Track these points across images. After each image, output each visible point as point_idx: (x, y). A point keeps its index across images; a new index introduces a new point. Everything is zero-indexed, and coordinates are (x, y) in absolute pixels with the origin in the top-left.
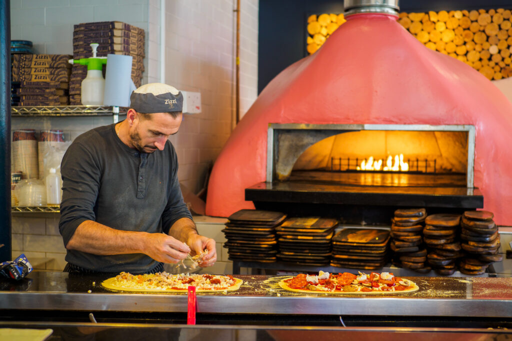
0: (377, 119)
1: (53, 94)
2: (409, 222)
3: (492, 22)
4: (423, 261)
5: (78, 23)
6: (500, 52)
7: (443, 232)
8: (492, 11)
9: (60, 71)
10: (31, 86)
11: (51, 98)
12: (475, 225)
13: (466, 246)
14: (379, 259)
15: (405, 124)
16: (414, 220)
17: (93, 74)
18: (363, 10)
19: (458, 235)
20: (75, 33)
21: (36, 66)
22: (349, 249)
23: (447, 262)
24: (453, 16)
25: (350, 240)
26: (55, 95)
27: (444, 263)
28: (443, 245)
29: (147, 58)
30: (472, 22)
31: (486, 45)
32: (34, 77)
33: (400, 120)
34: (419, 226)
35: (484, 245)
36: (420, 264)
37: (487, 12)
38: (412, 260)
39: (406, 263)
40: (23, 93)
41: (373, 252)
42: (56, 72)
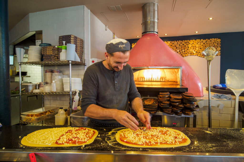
0: (152, 65)
1: (53, 58)
2: (165, 97)
3: (178, 44)
4: (171, 110)
5: (60, 36)
6: (180, 51)
7: (178, 101)
8: (178, 41)
9: (55, 51)
10: (47, 56)
11: (53, 59)
12: (190, 98)
13: (186, 105)
14: (156, 110)
15: (161, 66)
16: (167, 96)
17: (63, 51)
18: (147, 33)
19: (182, 101)
20: (59, 39)
21: (48, 50)
22: (145, 106)
23: (180, 111)
24: (168, 43)
25: (146, 103)
26: (54, 58)
27: (179, 111)
28: (178, 105)
29: (84, 48)
30: (173, 44)
31: (176, 50)
32: (48, 53)
33: (159, 65)
34: (169, 98)
35: (193, 105)
36: (170, 112)
37: (176, 41)
38: (167, 110)
39: (165, 111)
40: (45, 58)
41: (154, 107)
42: (54, 51)
